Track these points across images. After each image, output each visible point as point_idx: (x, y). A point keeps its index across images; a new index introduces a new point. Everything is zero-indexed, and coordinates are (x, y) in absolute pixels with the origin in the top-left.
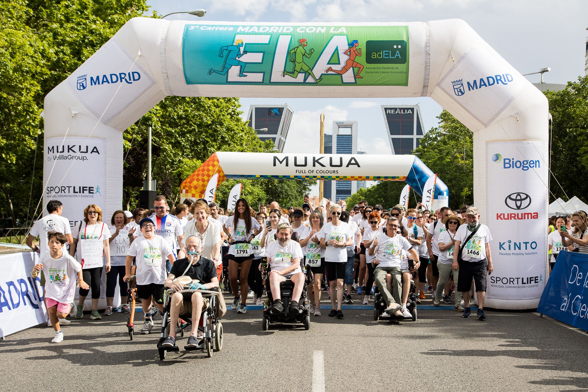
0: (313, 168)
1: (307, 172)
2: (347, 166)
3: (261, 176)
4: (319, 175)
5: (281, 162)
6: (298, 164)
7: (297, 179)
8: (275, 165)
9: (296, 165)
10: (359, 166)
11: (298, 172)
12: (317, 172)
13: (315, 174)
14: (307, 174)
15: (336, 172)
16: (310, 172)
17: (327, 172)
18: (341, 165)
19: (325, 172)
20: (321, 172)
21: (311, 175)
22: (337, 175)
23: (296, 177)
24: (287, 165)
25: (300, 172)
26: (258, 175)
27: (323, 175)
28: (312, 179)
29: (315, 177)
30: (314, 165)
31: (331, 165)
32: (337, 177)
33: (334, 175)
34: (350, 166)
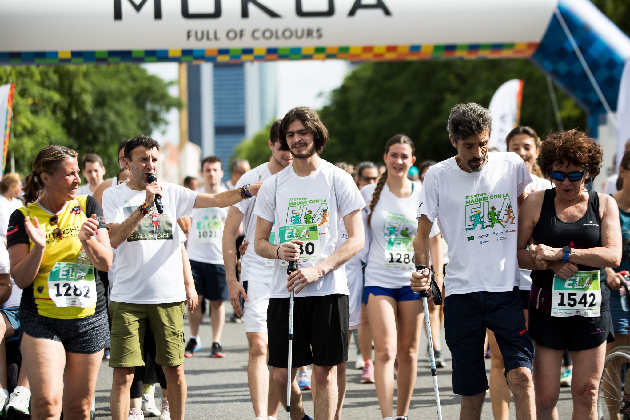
0: (239, 23)
1: (222, 34)
2: (352, 13)
3: (76, 54)
4: (260, 46)
5: (138, 8)
6: (192, 9)
7: (190, 58)
8: (118, 15)
9: (186, 14)
10: (387, 12)
11: (193, 38)
12: (257, 34)
13: (246, 42)
14: (224, 44)
15: (315, 34)
16: (232, 35)
17: (287, 34)
18: (330, 12)
19: (280, 34)
20: (268, 34)
21: (237, 45)
22: (320, 43)
23: (187, 53)
24: (158, 15)
25: (199, 36)
26: (65, 51)
27: (273, 43)
28: (238, 57)
29: (248, 51)
30: (245, 14)
31: (300, 12)
32: (320, 50)
33: (308, 44)
34: (360, 13)
